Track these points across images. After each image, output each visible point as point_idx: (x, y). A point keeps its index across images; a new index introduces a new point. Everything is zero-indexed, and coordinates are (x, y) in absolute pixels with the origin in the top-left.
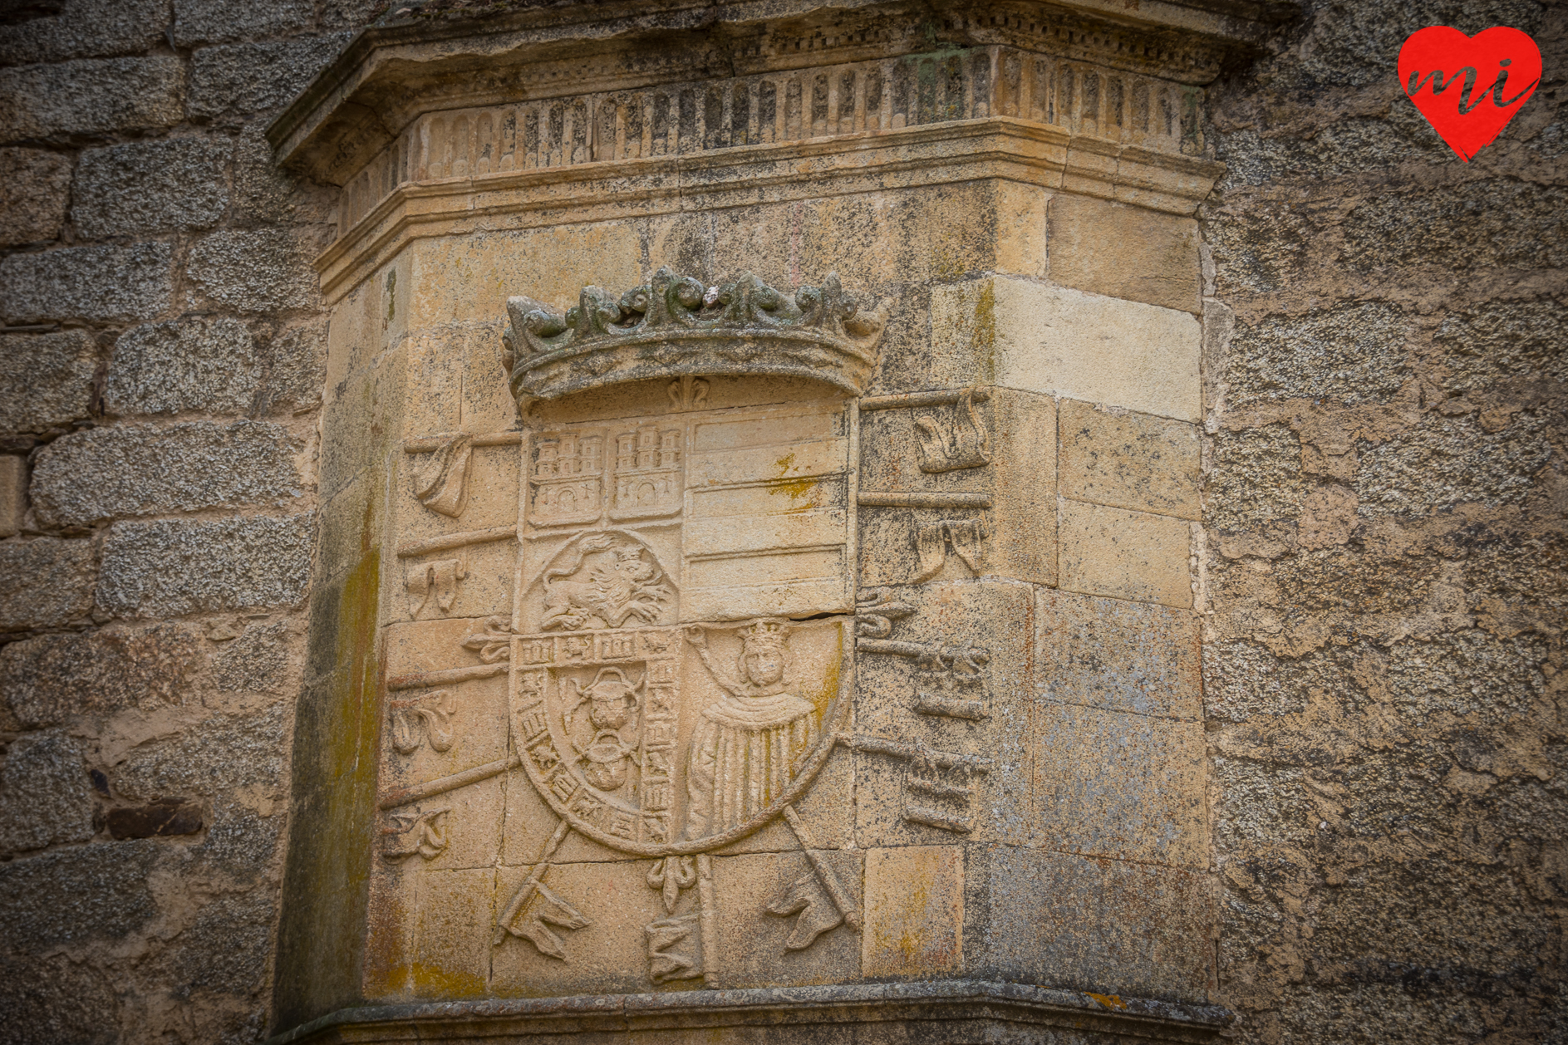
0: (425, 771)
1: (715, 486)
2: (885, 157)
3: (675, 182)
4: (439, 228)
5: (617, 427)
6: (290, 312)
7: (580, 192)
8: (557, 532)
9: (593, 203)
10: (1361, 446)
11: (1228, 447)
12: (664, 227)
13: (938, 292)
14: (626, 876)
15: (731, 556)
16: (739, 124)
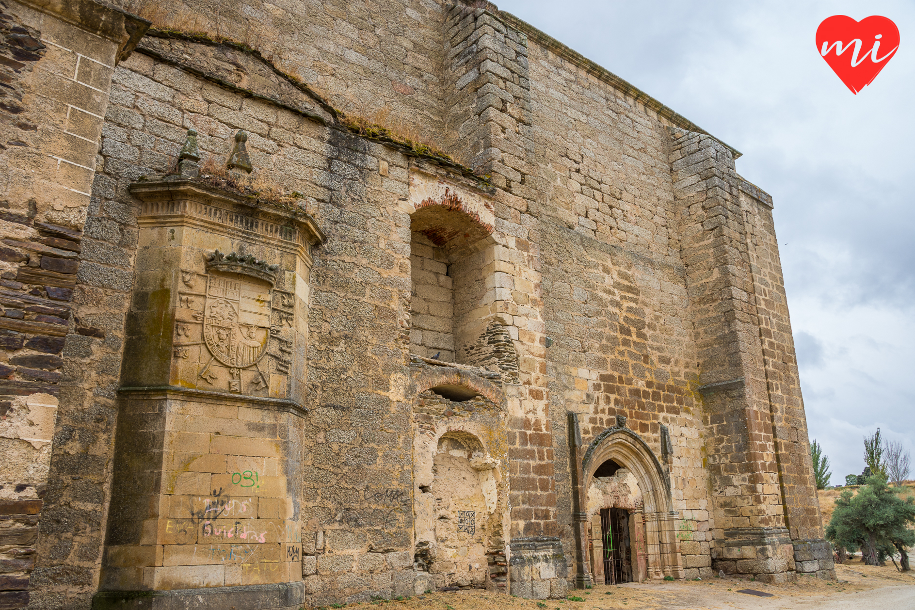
0: (183, 340)
1: (246, 297)
2: (279, 244)
3: (240, 234)
4: (190, 225)
5: (227, 280)
6: (129, 225)
7: (221, 229)
8: (214, 297)
9: (223, 232)
10: (332, 317)
11: (312, 311)
12: (236, 242)
13: (286, 272)
14: (225, 370)
15: (248, 312)
16: (252, 226)
